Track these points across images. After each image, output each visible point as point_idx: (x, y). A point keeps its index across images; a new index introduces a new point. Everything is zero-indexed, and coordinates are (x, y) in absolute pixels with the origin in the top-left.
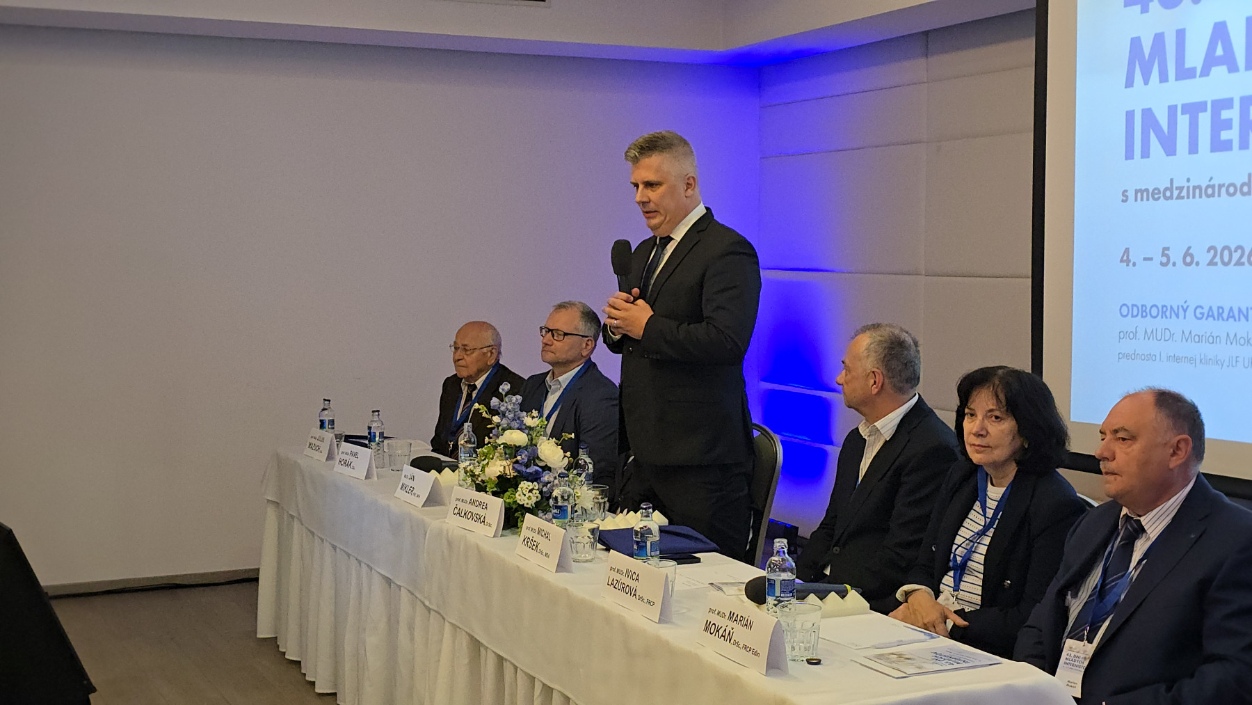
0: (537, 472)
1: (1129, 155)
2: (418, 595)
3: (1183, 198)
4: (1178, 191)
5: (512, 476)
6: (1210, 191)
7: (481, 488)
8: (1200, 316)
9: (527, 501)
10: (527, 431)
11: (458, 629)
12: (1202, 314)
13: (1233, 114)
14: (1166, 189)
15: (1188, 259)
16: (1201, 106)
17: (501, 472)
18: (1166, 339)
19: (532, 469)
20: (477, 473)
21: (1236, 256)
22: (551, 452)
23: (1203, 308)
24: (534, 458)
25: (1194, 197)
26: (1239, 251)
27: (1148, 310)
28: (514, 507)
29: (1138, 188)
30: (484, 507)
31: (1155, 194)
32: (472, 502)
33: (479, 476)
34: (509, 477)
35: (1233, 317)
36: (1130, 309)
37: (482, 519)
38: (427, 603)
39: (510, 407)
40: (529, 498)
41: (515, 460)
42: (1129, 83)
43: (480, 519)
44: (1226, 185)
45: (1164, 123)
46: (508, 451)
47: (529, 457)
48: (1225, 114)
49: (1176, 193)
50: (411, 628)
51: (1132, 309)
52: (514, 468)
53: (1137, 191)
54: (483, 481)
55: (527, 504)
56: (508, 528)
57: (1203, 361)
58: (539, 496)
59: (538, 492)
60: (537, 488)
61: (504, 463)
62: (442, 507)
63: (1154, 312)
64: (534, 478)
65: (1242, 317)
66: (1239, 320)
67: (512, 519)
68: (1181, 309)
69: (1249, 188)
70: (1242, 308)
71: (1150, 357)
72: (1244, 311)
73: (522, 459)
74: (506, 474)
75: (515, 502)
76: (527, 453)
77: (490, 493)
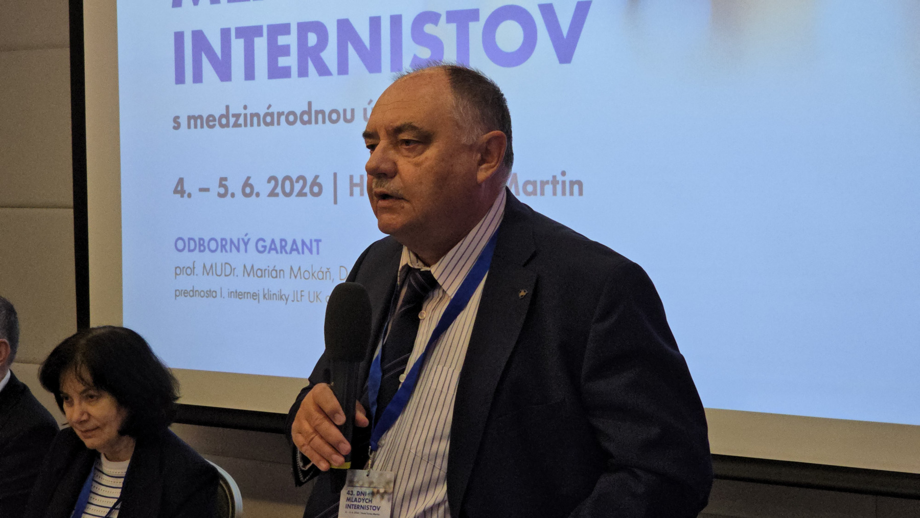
1: (180, 79)
3: (240, 126)
4: (234, 119)
6: (269, 119)
8: (261, 249)
13: (290, 40)
14: (222, 116)
15: (248, 190)
16: (256, 31)
18: (227, 274)
21: (298, 187)
23: (264, 241)
26: (301, 182)
27: (206, 244)
29: (191, 115)
31: (210, 121)
35: (297, 250)
36: (187, 243)
42: (178, 2)
44: (285, 114)
45: (217, 48)
48: (282, 40)
49: (232, 120)
51: (189, 242)
53: (189, 118)
57: (267, 296)
63: (213, 245)
65: (305, 249)
66: (303, 253)
68: (241, 242)
69: (309, 116)
70: (305, 240)
71: (210, 294)
72: (308, 243)
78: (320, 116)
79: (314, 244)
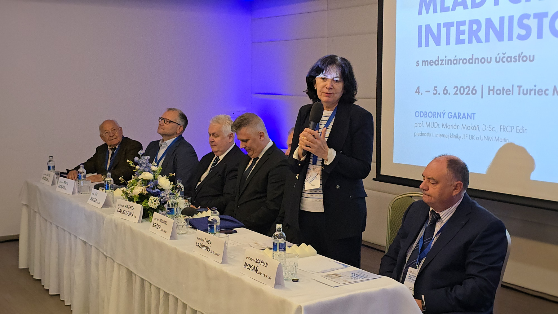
0: (158, 192)
1: (420, 45)
2: (100, 249)
3: (443, 64)
5: (146, 194)
6: (455, 62)
7: (131, 199)
8: (450, 117)
9: (154, 206)
10: (152, 173)
11: (121, 266)
12: (451, 116)
13: (465, 28)
14: (436, 61)
15: (445, 92)
16: (451, 24)
17: (140, 192)
18: (435, 127)
19: (156, 190)
20: (129, 193)
21: (466, 91)
22: (164, 182)
23: (451, 113)
24: (156, 185)
25: (448, 64)
26: (468, 88)
27: (427, 114)
28: (147, 208)
29: (424, 60)
30: (133, 209)
31: (431, 63)
32: (127, 206)
33: (130, 194)
34: (144, 194)
35: (465, 117)
36: (420, 114)
37: (132, 214)
38: (105, 253)
39: (144, 162)
40: (155, 204)
41: (147, 186)
42: (420, 13)
43: (131, 214)
44: (462, 59)
45: (435, 32)
46: (144, 182)
47: (154, 185)
48: (462, 28)
49: (440, 62)
50: (97, 265)
51: (421, 113)
52: (147, 190)
53: (423, 62)
54: (131, 196)
56: (145, 218)
57: (452, 136)
58: (159, 203)
59: (159, 201)
60: (158, 199)
61: (142, 188)
62: (112, 208)
63: (430, 115)
64: (157, 195)
65: (469, 117)
66: (468, 119)
67: (147, 214)
68: (442, 113)
69: (472, 60)
70: (469, 113)
71: (428, 135)
72: (470, 114)
73: (151, 186)
74: (143, 193)
75: (148, 206)
76: (153, 183)
77: (135, 202)
78: (477, 60)
79: (472, 115)
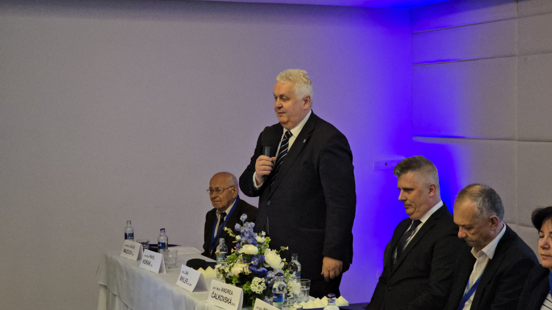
0: (264, 271)
5: (248, 274)
7: (229, 281)
9: (257, 290)
10: (258, 245)
17: (241, 271)
19: (261, 269)
20: (226, 271)
22: (273, 259)
24: (262, 262)
28: (250, 293)
30: (230, 293)
32: (223, 290)
33: (227, 273)
34: (246, 274)
39: (247, 230)
40: (259, 288)
43: (228, 301)
46: (245, 258)
47: (259, 262)
52: (249, 269)
54: (230, 276)
55: (258, 292)
58: (266, 286)
59: (264, 284)
60: (264, 281)
61: (243, 265)
62: (205, 292)
64: (262, 275)
67: (248, 302)
73: (255, 263)
74: (245, 272)
75: (250, 290)
76: (257, 259)
77: (234, 284)
